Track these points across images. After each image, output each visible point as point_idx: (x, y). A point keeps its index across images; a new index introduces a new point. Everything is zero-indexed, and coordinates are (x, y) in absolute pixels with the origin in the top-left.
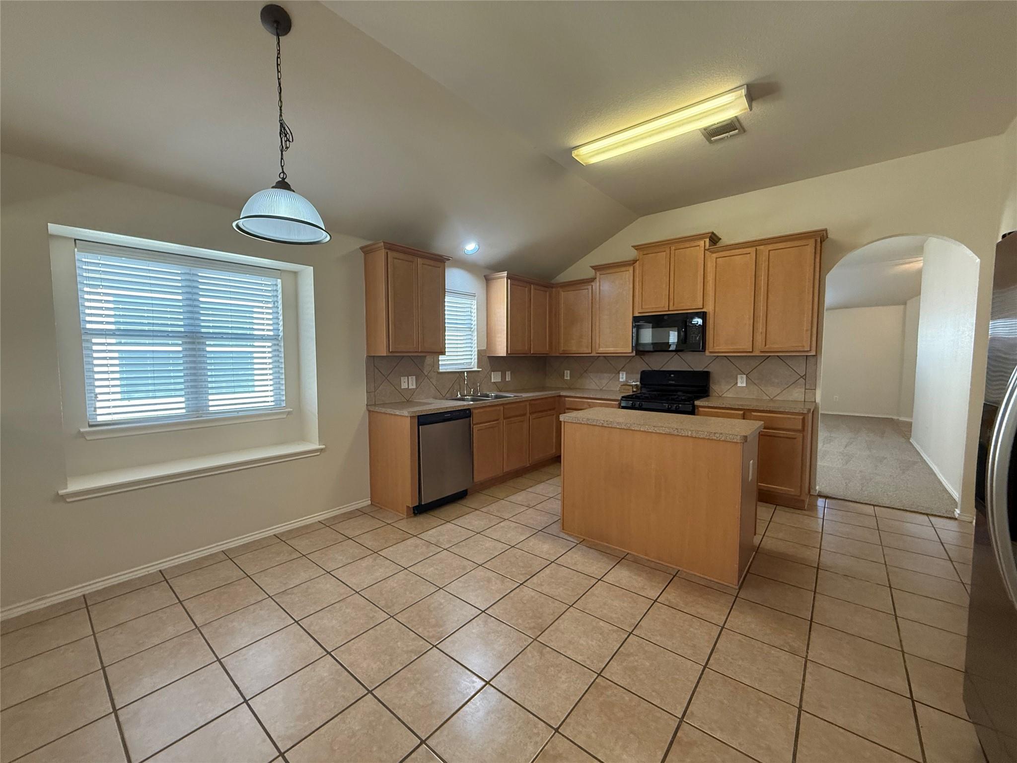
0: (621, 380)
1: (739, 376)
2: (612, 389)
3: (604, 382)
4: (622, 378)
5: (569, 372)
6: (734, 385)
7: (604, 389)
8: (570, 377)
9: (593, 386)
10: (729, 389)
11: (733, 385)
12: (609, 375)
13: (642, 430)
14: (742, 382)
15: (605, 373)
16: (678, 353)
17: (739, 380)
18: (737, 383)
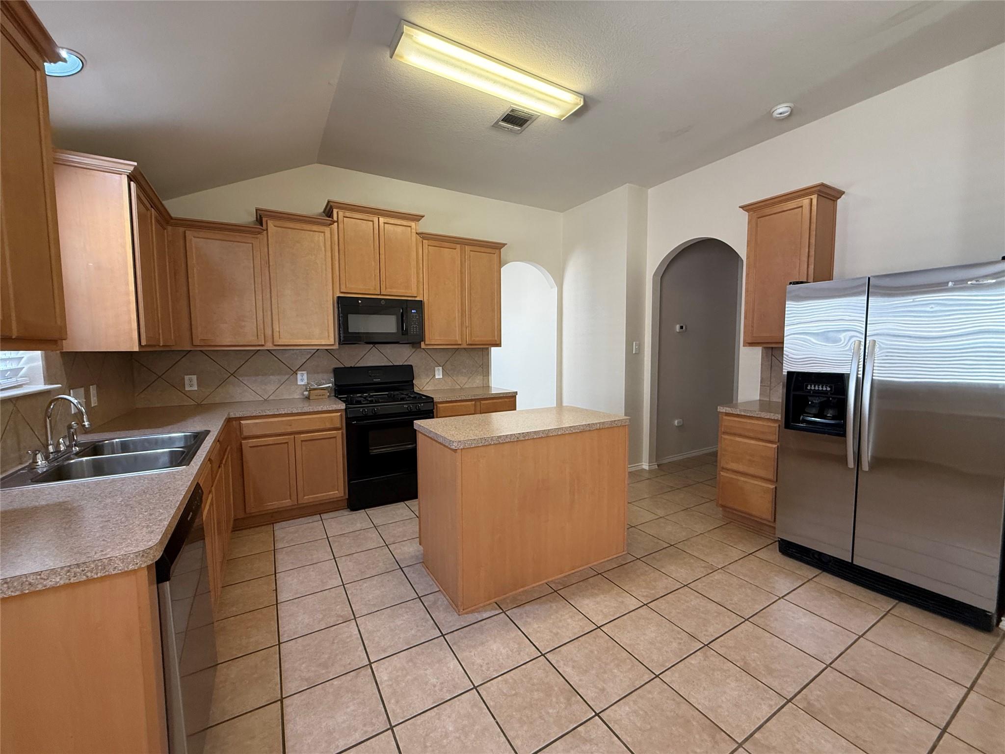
0: (300, 383)
1: (436, 368)
2: (285, 397)
3: (271, 388)
4: (302, 380)
5: (194, 377)
6: (433, 377)
7: (271, 398)
8: (199, 386)
9: (249, 396)
10: (428, 382)
11: (431, 377)
12: (278, 377)
13: (559, 433)
14: (439, 374)
15: (272, 374)
16: (376, 345)
17: (436, 373)
18: (435, 375)
